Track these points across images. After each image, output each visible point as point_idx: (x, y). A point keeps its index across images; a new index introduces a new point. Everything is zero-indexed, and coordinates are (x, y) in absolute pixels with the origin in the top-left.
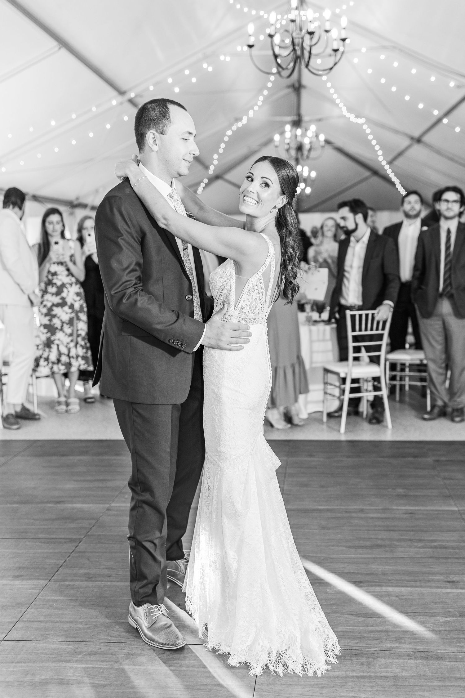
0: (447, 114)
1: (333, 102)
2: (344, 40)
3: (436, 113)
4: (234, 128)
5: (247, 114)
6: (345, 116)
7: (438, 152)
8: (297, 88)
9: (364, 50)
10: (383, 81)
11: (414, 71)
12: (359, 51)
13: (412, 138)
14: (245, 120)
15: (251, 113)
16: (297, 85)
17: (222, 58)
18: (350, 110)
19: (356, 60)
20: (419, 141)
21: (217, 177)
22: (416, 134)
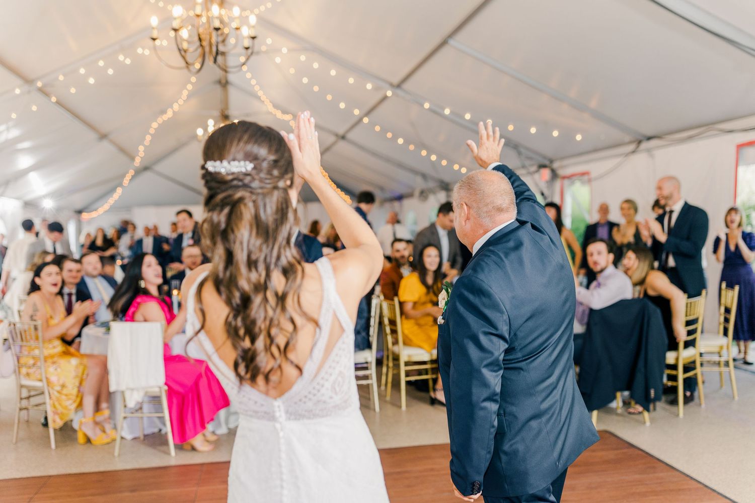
0: (367, 114)
1: (259, 98)
2: (254, 38)
3: (357, 112)
4: (160, 120)
5: (172, 107)
6: (271, 113)
7: (362, 148)
8: (224, 84)
9: (284, 50)
10: (305, 80)
11: (333, 73)
12: (279, 51)
13: (337, 135)
14: (170, 114)
15: (176, 107)
16: (223, 81)
17: (140, 51)
18: (276, 106)
19: (278, 60)
20: (343, 137)
21: (146, 169)
22: (341, 131)
